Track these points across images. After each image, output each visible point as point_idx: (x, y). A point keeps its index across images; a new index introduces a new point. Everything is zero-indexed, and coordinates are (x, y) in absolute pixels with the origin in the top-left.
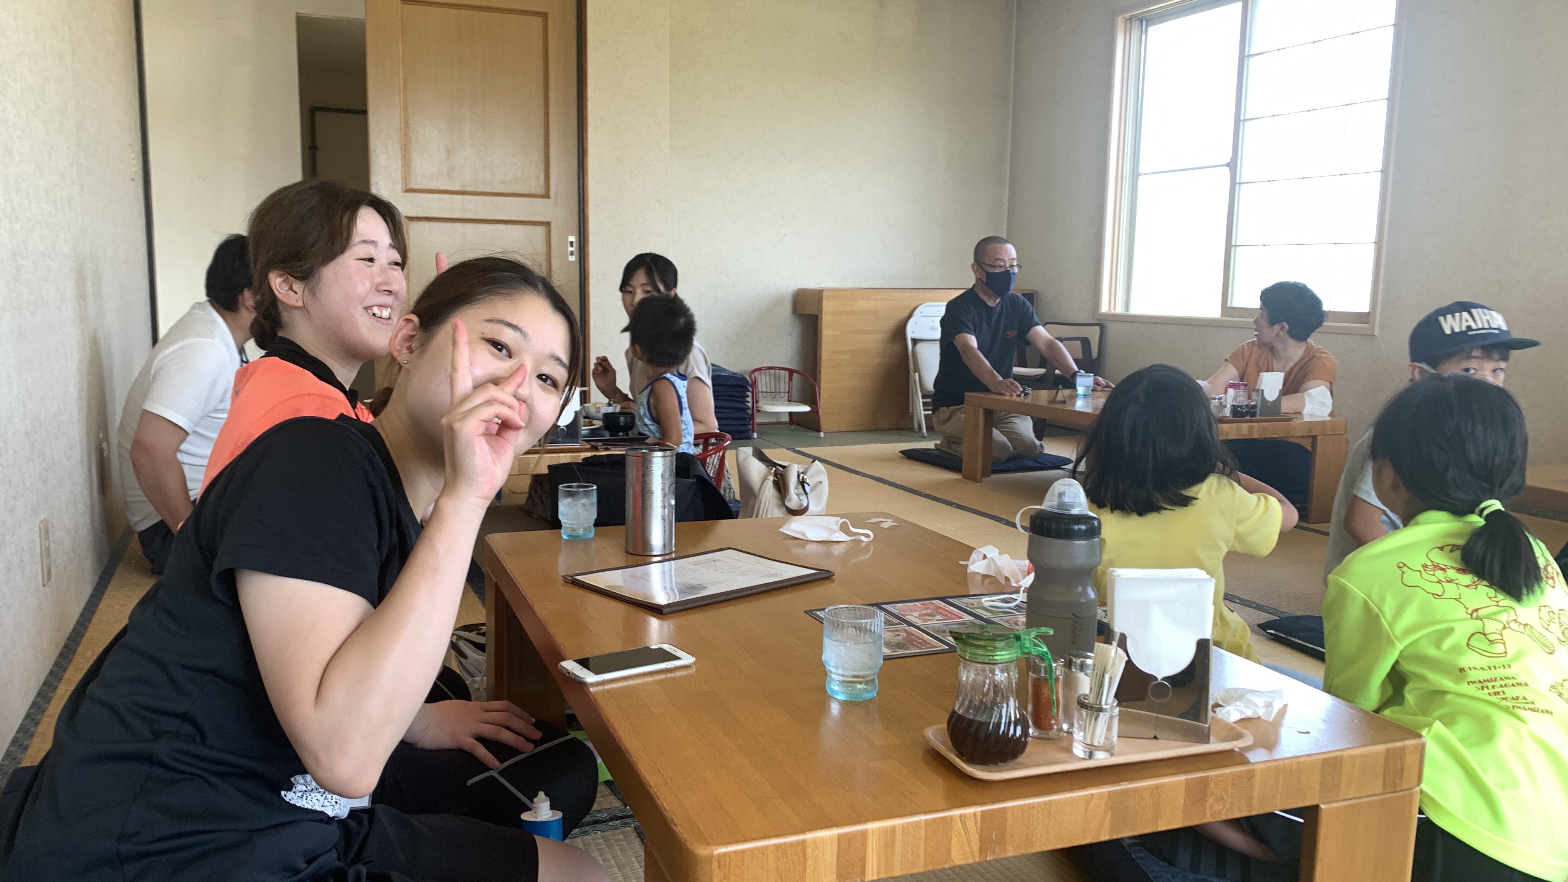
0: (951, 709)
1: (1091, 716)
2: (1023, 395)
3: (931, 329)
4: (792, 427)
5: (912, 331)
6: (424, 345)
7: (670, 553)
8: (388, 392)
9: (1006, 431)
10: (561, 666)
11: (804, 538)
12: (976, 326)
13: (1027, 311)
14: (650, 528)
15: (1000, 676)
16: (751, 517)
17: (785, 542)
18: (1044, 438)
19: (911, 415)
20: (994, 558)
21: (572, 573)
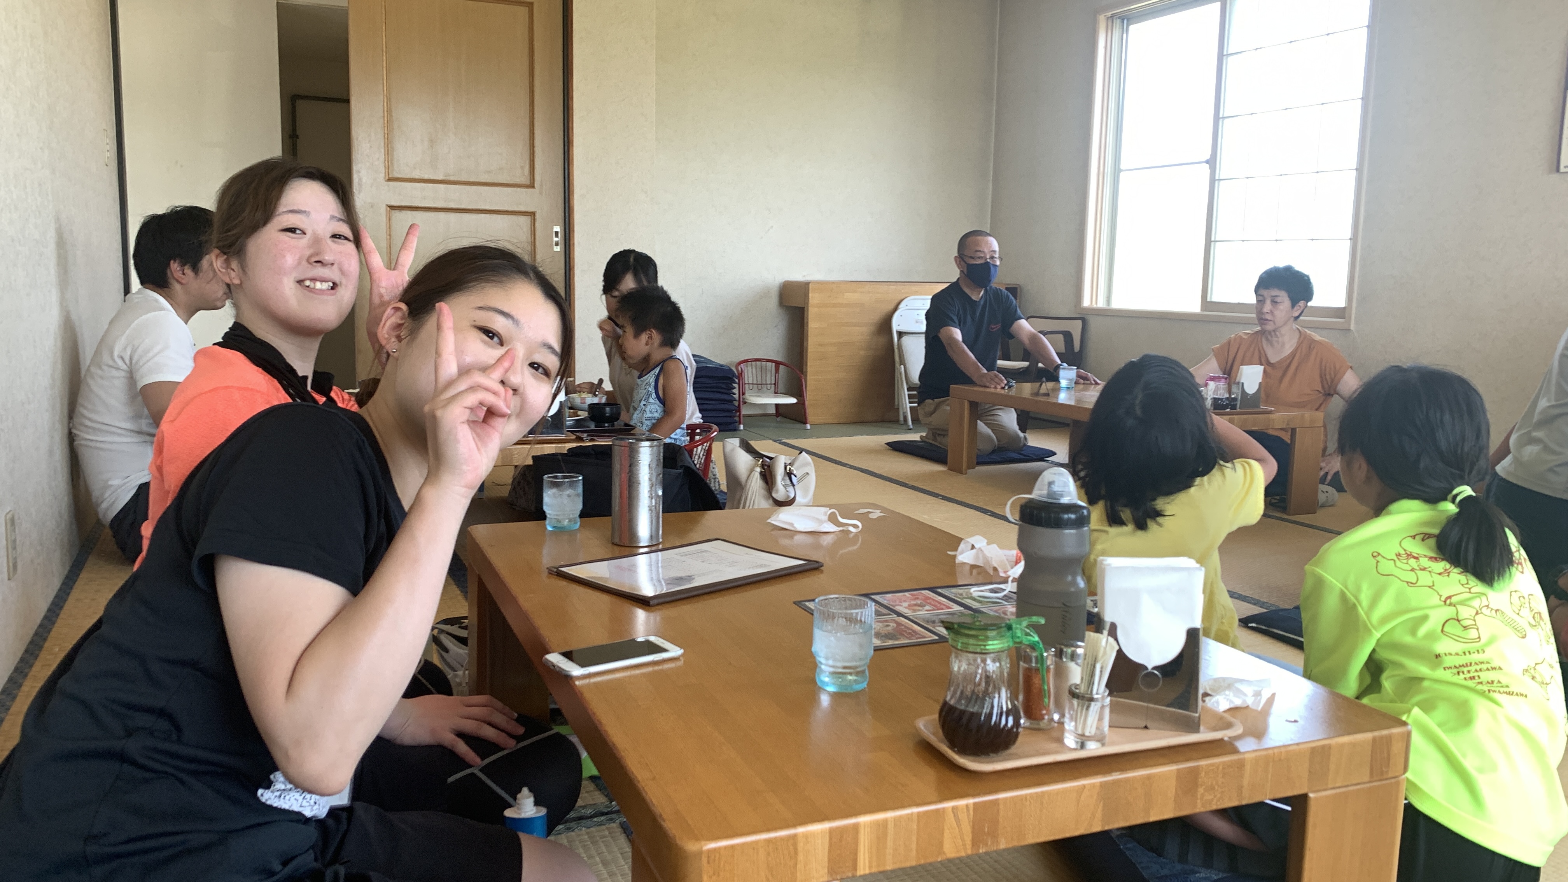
0: (942, 701)
1: (1083, 706)
2: (1007, 388)
3: (917, 322)
4: (779, 419)
5: (898, 323)
6: (414, 333)
7: (658, 544)
8: (376, 382)
9: (990, 423)
10: (546, 659)
11: (794, 530)
12: (960, 318)
13: (1011, 305)
14: (637, 520)
15: (992, 666)
16: (738, 508)
17: (772, 532)
18: (1027, 431)
19: (896, 407)
20: (983, 549)
21: (557, 565)
